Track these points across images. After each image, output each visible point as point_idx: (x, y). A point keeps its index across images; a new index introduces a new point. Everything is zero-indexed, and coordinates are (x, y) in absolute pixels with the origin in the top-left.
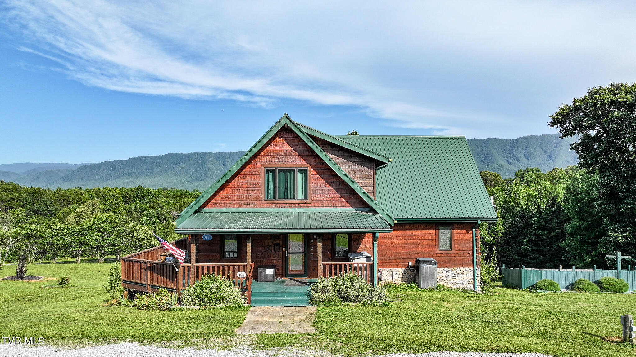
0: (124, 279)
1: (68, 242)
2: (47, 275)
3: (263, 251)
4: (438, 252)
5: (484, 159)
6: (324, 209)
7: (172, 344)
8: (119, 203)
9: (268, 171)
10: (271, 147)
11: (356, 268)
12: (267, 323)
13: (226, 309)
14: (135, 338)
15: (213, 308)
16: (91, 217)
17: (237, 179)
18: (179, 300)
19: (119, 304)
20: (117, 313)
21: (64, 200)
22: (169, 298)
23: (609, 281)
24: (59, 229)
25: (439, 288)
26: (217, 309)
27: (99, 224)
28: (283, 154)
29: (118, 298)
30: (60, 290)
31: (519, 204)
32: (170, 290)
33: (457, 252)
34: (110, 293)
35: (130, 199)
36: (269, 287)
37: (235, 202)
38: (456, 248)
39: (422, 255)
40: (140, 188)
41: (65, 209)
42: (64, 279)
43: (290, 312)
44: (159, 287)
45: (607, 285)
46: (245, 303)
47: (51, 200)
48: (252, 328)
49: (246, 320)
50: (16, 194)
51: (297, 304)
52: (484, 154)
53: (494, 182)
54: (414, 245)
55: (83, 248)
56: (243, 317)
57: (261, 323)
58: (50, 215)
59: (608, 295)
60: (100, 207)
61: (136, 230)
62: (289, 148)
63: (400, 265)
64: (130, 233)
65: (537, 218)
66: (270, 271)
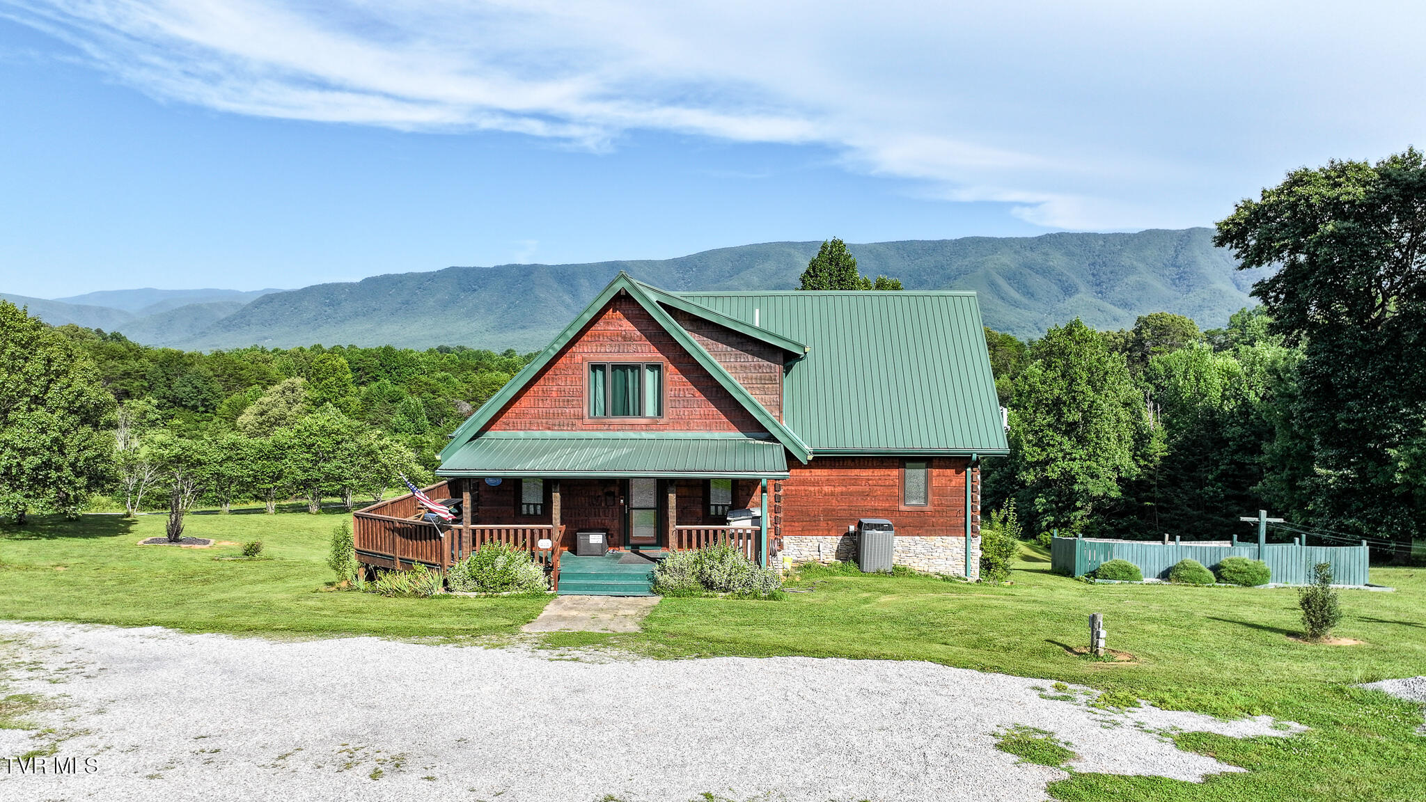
0: (358, 547)
1: (251, 472)
2: (220, 537)
3: (587, 505)
4: (902, 508)
5: (1179, 279)
6: (690, 435)
7: (424, 640)
8: (345, 385)
9: (594, 368)
10: (600, 326)
11: (732, 536)
12: (574, 619)
13: (518, 597)
14: (374, 632)
15: (497, 596)
16: (288, 414)
17: (541, 381)
18: (445, 583)
19: (351, 589)
20: (349, 600)
21: (230, 376)
22: (430, 580)
23: (1235, 565)
24: (233, 446)
25: (898, 572)
26: (504, 597)
27: (307, 437)
28: (620, 338)
29: (349, 578)
30: (248, 563)
31: (1205, 396)
32: (430, 566)
33: (939, 508)
34: (337, 570)
35: (368, 374)
36: (593, 565)
37: (539, 421)
38: (936, 503)
39: (874, 514)
40: (388, 351)
41: (236, 396)
42: (253, 545)
43: (616, 604)
44: (414, 561)
45: (1230, 571)
46: (549, 589)
47: (206, 378)
48: (548, 625)
49: (544, 614)
50: (133, 364)
51: (632, 594)
52: (1179, 267)
53: (1179, 338)
54: (860, 495)
55: (279, 483)
56: (540, 610)
57: (565, 619)
58: (203, 409)
59: (1229, 590)
60: (307, 393)
61: (381, 449)
62: (630, 329)
63: (834, 531)
64: (368, 454)
65: (1239, 428)
66: (596, 539)
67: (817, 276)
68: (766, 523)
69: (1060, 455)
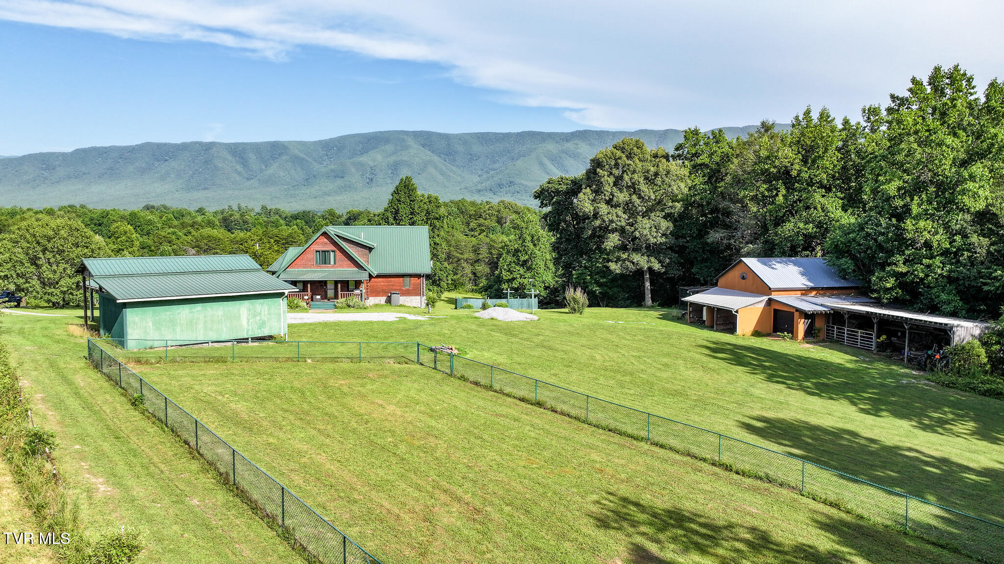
3: (315, 288)
4: (404, 289)
6: (343, 269)
9: (317, 251)
10: (318, 240)
11: (355, 295)
13: (301, 310)
25: (401, 306)
28: (324, 244)
36: (318, 303)
37: (302, 266)
38: (412, 287)
39: (395, 291)
46: (307, 308)
51: (329, 309)
62: (327, 241)
63: (384, 295)
66: (318, 297)
67: (399, 193)
68: (364, 291)
69: (519, 276)
